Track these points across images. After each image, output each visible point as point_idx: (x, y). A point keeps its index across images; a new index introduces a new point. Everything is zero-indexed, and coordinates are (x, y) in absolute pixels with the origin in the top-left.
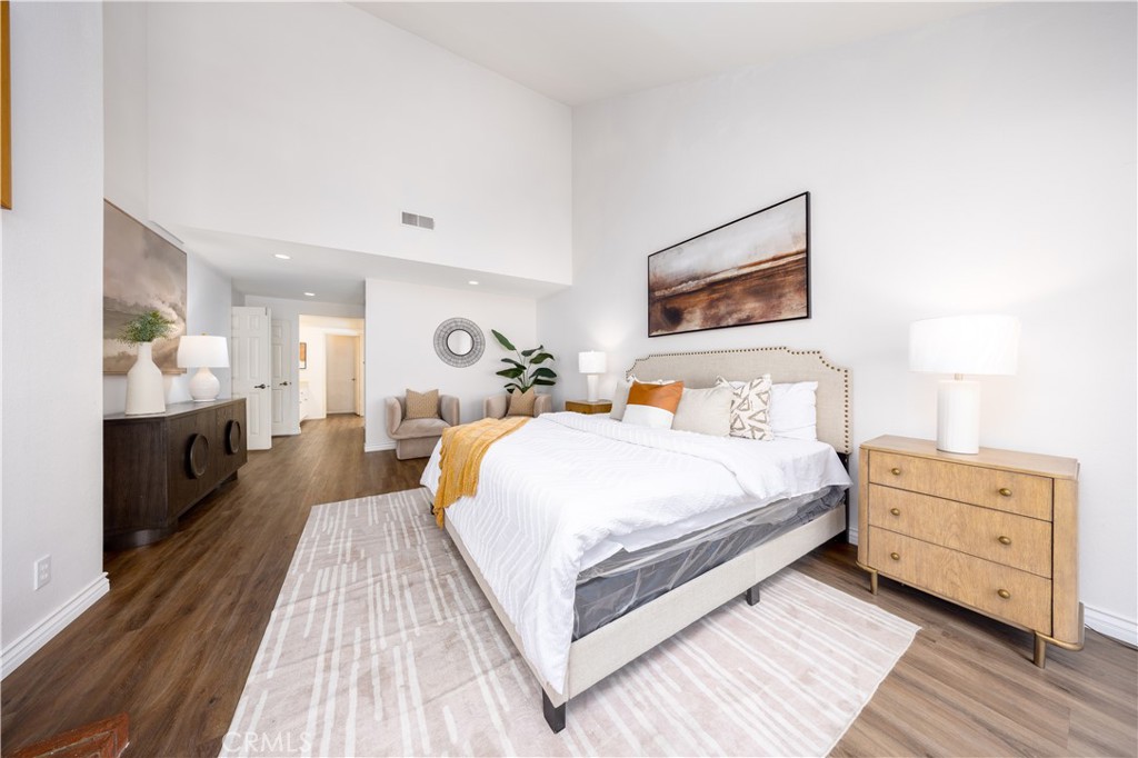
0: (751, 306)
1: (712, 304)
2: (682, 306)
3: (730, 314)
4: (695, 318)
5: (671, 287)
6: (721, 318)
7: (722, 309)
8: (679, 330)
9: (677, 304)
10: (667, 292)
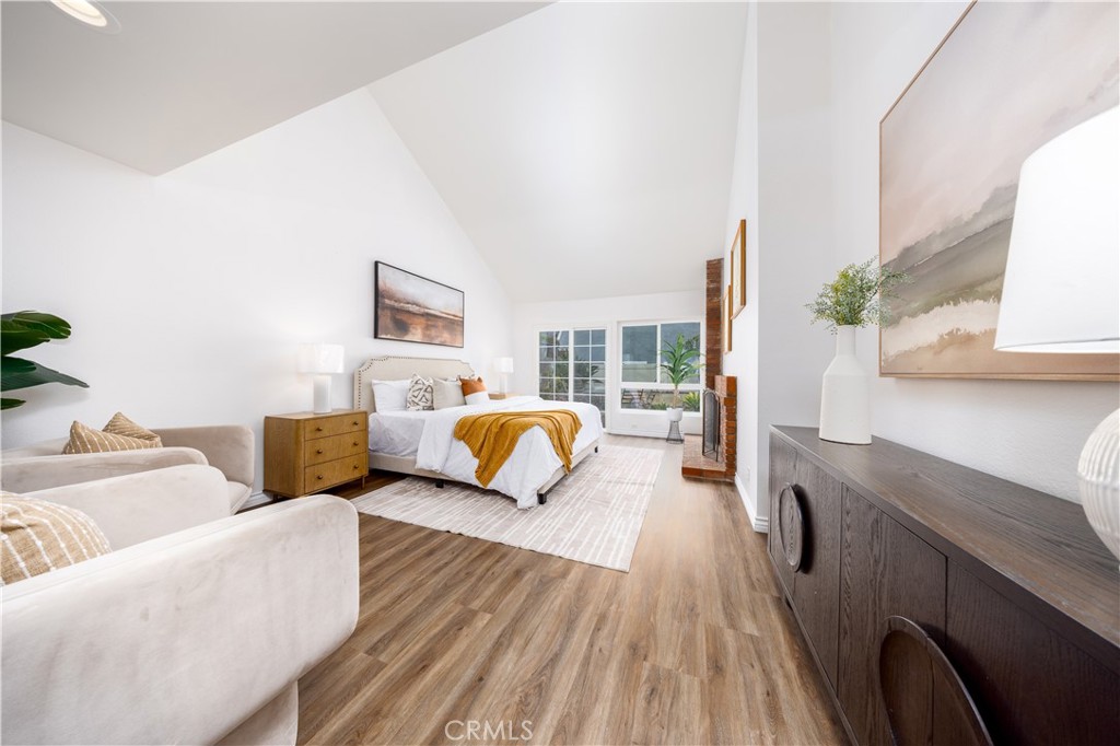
0: (446, 336)
1: (427, 327)
2: (410, 322)
3: (437, 337)
4: (417, 333)
5: (400, 302)
6: (433, 338)
7: (433, 332)
8: (406, 338)
9: (404, 317)
10: (396, 305)
